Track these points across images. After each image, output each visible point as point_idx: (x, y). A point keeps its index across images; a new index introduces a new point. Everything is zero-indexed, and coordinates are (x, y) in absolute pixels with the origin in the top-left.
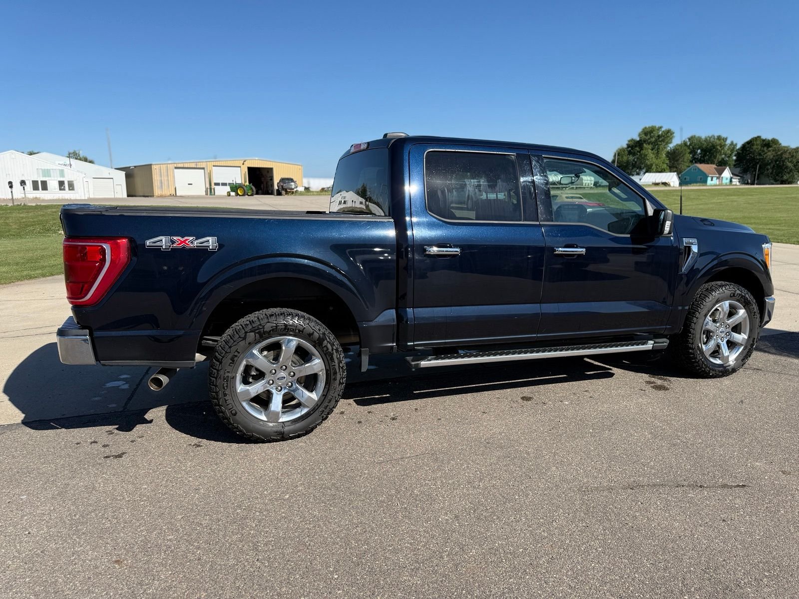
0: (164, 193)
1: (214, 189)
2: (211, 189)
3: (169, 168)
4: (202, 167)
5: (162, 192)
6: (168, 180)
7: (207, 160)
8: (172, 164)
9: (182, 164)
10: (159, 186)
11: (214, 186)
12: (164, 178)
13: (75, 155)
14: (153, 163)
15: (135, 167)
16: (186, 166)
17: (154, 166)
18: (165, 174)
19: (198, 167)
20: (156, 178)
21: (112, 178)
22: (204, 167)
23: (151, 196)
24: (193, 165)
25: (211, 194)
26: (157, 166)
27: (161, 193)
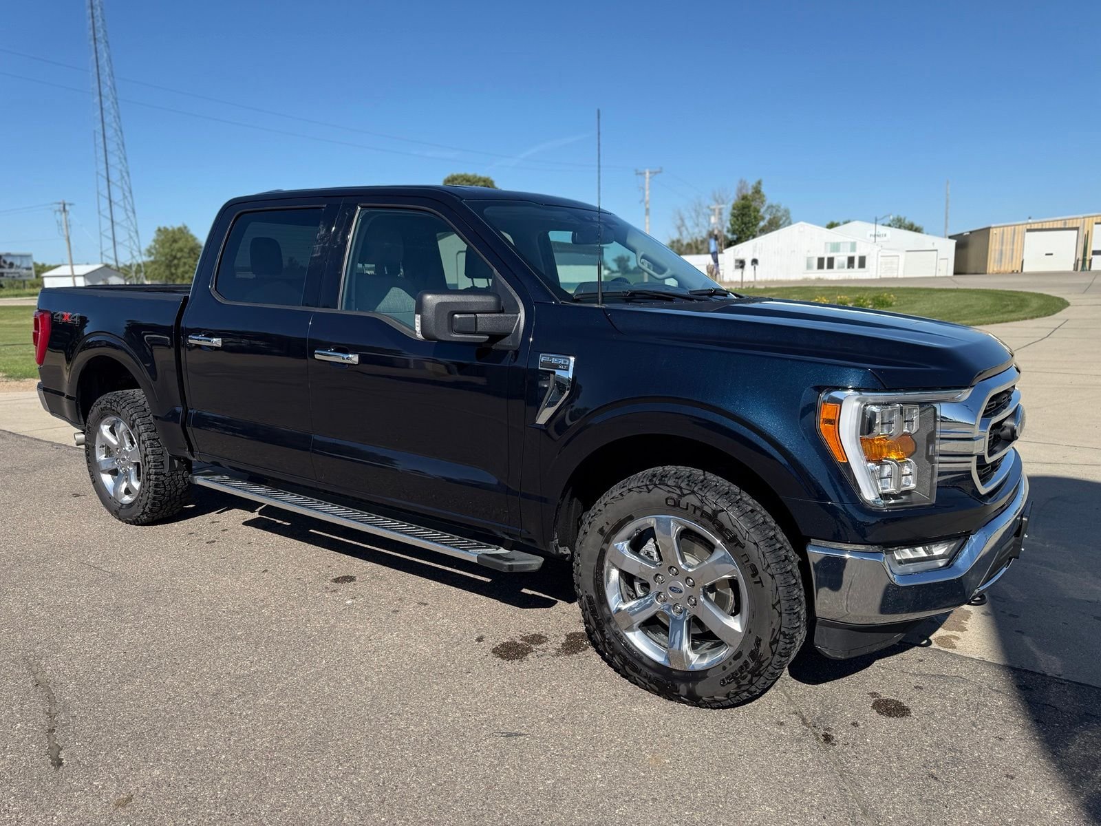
0: (1002, 269)
1: (1091, 261)
2: (1084, 260)
3: (1017, 231)
4: (1074, 226)
5: (1001, 266)
6: (1013, 249)
7: (1085, 215)
8: (1023, 224)
9: (1040, 224)
10: (996, 260)
11: (1092, 256)
12: (1007, 248)
13: (900, 224)
14: (993, 226)
15: (971, 232)
16: (1047, 226)
17: (994, 229)
18: (1009, 240)
19: (1067, 226)
20: (993, 248)
21: (936, 250)
22: (1078, 226)
23: (983, 274)
24: (1060, 225)
25: (1083, 270)
26: (998, 229)
27: (999, 268)
